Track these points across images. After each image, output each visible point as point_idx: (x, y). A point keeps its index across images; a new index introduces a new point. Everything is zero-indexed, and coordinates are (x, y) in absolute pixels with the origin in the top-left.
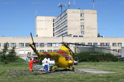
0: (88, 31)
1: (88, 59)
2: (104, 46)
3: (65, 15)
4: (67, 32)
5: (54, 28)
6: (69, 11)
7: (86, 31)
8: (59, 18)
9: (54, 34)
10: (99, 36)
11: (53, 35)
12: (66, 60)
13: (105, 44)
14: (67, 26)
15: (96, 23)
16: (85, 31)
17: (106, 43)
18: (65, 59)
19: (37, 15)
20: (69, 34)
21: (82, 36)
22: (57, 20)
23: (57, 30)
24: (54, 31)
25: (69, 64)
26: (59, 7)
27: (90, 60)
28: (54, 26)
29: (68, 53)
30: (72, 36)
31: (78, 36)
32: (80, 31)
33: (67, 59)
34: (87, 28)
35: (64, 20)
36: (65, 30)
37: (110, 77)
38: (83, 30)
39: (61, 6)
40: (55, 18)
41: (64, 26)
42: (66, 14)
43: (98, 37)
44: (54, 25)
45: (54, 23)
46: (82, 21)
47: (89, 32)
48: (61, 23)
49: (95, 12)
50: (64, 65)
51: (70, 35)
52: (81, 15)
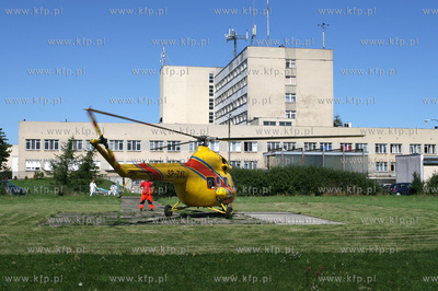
0: (306, 110)
1: (291, 187)
2: (350, 151)
3: (242, 64)
4: (246, 113)
5: (211, 100)
6: (253, 53)
7: (300, 108)
8: (227, 71)
9: (211, 118)
10: (337, 123)
11: (208, 119)
12: (209, 187)
13: (354, 147)
14: (246, 95)
15: (330, 86)
16: (297, 110)
17: (357, 145)
18: (205, 182)
19: (166, 63)
20: (251, 116)
21: (289, 124)
22: (220, 78)
23: (222, 106)
24: (211, 108)
25: (217, 196)
26: (228, 40)
27: (298, 189)
28: (211, 95)
29: (217, 167)
30: (261, 122)
31: (278, 124)
32: (284, 110)
33: (212, 183)
34: (303, 101)
35: (240, 78)
36: (240, 106)
37: (318, 233)
38: (291, 107)
39: (234, 38)
40: (215, 71)
41: (239, 94)
42: (246, 61)
43: (335, 125)
44: (211, 91)
45: (211, 87)
46: (290, 82)
47: (309, 113)
48: (230, 85)
49: (328, 54)
50: (202, 200)
51: (255, 119)
52: (288, 64)
